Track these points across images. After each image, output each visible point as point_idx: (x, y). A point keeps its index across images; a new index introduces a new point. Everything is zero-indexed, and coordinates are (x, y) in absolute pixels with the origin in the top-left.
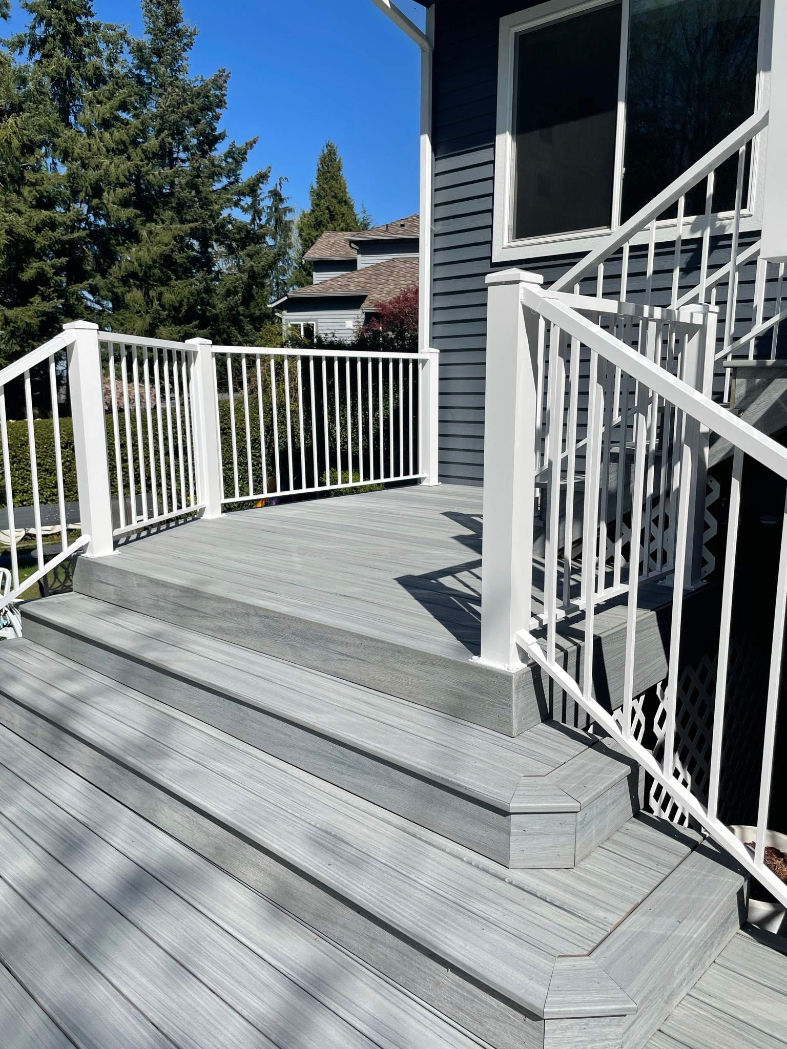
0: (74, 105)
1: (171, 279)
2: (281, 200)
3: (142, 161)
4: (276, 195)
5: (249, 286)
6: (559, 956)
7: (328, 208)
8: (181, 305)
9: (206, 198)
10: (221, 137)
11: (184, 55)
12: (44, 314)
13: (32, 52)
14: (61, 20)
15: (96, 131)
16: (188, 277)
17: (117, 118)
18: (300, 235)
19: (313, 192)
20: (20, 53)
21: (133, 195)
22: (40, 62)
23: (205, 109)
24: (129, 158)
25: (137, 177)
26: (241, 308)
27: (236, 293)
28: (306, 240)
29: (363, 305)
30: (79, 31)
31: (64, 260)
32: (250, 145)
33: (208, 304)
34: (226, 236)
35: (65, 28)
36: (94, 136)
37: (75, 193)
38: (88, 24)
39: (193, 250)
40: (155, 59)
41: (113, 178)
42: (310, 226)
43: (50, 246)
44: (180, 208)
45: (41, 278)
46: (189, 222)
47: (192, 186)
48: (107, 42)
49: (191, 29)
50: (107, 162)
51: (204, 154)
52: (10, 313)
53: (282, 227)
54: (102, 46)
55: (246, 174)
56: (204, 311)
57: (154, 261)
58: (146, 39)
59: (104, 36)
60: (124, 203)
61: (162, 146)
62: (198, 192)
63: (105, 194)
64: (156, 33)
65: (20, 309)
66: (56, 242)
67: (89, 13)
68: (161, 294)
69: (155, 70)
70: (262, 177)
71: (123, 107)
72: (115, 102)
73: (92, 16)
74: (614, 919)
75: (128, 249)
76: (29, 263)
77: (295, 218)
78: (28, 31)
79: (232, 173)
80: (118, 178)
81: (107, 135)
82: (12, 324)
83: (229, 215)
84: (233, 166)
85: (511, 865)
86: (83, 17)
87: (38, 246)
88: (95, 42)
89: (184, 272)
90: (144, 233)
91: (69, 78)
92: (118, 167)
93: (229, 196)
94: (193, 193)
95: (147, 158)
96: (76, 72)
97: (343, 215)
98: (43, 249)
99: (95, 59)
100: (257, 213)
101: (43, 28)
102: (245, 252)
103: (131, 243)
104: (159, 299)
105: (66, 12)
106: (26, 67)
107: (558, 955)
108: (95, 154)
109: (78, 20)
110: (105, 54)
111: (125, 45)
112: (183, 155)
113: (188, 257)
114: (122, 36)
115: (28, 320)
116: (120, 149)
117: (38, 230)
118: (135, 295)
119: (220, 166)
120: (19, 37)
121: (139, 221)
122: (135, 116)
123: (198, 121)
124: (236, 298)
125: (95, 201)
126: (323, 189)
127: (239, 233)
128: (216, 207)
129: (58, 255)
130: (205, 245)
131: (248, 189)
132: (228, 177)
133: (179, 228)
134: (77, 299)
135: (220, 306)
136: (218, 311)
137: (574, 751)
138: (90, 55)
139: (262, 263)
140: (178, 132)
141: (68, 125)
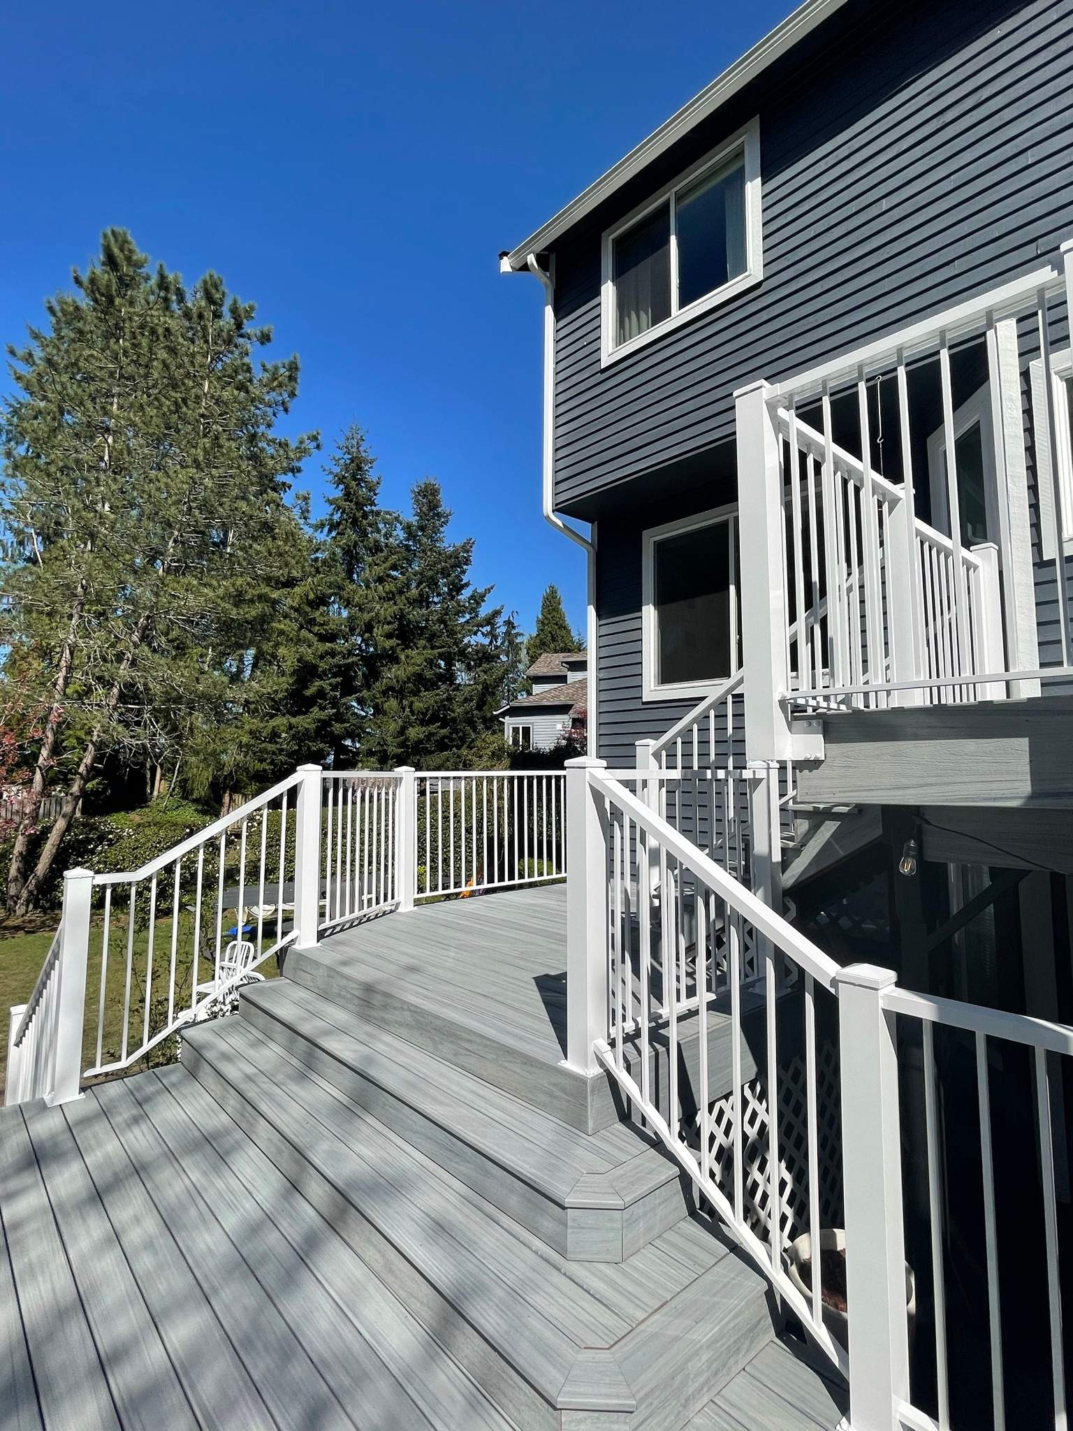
0: (359, 567)
1: (421, 691)
2: (514, 628)
3: (405, 605)
4: (509, 624)
5: (484, 695)
6: (585, 1348)
7: (550, 632)
8: (427, 711)
9: (452, 630)
10: (467, 585)
11: (441, 529)
12: (319, 720)
13: (330, 531)
14: (352, 509)
15: (372, 585)
16: (434, 689)
17: (389, 576)
18: (528, 653)
19: (538, 621)
20: (322, 531)
21: (397, 630)
22: (335, 538)
23: (454, 566)
24: (395, 604)
25: (401, 617)
26: (475, 712)
27: (471, 700)
28: (532, 657)
29: (571, 712)
30: (365, 516)
31: (339, 679)
32: (488, 590)
33: (449, 709)
34: (466, 657)
35: (354, 514)
36: (370, 588)
37: (352, 630)
38: (372, 511)
39: (440, 668)
40: (420, 534)
41: (382, 618)
42: (535, 646)
43: (329, 670)
44: (431, 639)
45: (321, 693)
46: (439, 648)
47: (442, 621)
48: (385, 523)
49: (448, 512)
50: (378, 607)
51: (453, 598)
52: (293, 720)
53: (514, 647)
54: (381, 526)
55: (484, 611)
56: (445, 716)
57: (409, 679)
58: (414, 520)
59: (383, 520)
60: (389, 636)
61: (421, 595)
62: (446, 626)
63: (375, 630)
64: (422, 515)
65: (301, 717)
66: (335, 666)
67: (373, 504)
68: (412, 702)
69: (419, 540)
70: (497, 613)
71: (394, 567)
72: (388, 564)
73: (375, 506)
74: (640, 1315)
75: (390, 669)
76: (313, 682)
77: (524, 640)
78: (328, 517)
79: (473, 610)
80: (385, 618)
81: (380, 588)
82: (294, 729)
83: (469, 641)
84: (475, 606)
85: (568, 1256)
86: (369, 507)
87: (320, 669)
88: (377, 523)
89: (431, 685)
90: (403, 657)
91: (355, 548)
92: (386, 610)
93: (470, 628)
94: (442, 626)
95: (409, 603)
96: (361, 544)
97: (563, 637)
98: (324, 672)
99: (375, 535)
100: (495, 637)
101: (339, 515)
102: (481, 668)
103: (392, 664)
104: (410, 707)
105: (357, 504)
106: (325, 541)
107: (584, 1346)
108: (370, 601)
109: (365, 508)
110: (383, 532)
111: (398, 525)
112: (436, 599)
113: (435, 674)
114: (397, 519)
115: (307, 726)
116: (390, 597)
117: (322, 657)
118: (392, 703)
119: (464, 606)
120: (321, 521)
121: (399, 649)
122: (401, 573)
123: (449, 575)
124: (472, 704)
125: (367, 635)
126: (547, 618)
127: (477, 655)
128: (460, 636)
129: (335, 676)
130: (449, 664)
131: (485, 622)
132: (470, 614)
133: (429, 653)
134: (346, 709)
135: (458, 710)
136: (456, 714)
137: (636, 1151)
138: (372, 532)
139: (494, 677)
140: (433, 583)
141: (352, 581)
